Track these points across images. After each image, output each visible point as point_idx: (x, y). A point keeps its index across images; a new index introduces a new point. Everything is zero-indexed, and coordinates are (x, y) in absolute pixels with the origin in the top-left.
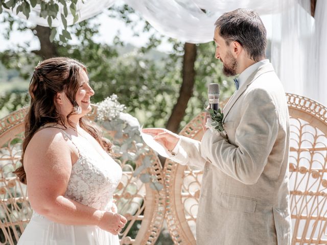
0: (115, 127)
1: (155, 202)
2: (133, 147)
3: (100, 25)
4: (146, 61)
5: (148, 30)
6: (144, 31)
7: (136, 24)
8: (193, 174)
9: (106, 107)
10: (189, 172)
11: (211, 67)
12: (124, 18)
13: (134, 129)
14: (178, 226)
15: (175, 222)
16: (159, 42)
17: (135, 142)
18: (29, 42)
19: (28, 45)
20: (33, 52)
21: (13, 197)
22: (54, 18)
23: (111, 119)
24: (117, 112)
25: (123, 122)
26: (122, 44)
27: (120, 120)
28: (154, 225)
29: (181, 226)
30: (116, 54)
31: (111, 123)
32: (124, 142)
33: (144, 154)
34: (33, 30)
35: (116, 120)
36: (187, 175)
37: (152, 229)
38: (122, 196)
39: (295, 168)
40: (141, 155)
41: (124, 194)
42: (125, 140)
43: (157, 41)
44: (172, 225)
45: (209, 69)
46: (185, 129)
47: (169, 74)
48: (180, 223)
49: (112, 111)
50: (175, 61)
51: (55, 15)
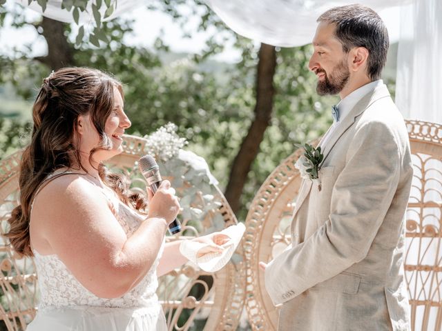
0: (172, 171)
1: (231, 281)
2: (198, 200)
3: (134, 21)
4: (203, 74)
5: (205, 29)
6: (198, 31)
7: (187, 21)
8: (286, 240)
9: (159, 142)
10: (280, 237)
11: (298, 82)
12: (169, 10)
13: (200, 174)
14: (264, 317)
15: (259, 311)
16: (222, 47)
17: (201, 193)
18: (31, 45)
19: (30, 48)
20: (36, 59)
21: (22, 274)
22: (82, 10)
23: (165, 159)
24: (175, 148)
25: (183, 163)
26: (167, 49)
27: (179, 160)
28: (228, 315)
29: (268, 317)
30: (158, 63)
31: (167, 165)
32: (185, 192)
33: (214, 211)
34: (37, 27)
35: (173, 160)
36: (277, 241)
37: (225, 321)
38: (182, 272)
39: (437, 232)
40: (210, 211)
41: (184, 269)
42: (187, 190)
43: (218, 46)
44: (255, 315)
45: (294, 84)
46: (274, 174)
47: (236, 93)
48: (267, 312)
49: (167, 147)
50: (245, 73)
51: (84, 6)
